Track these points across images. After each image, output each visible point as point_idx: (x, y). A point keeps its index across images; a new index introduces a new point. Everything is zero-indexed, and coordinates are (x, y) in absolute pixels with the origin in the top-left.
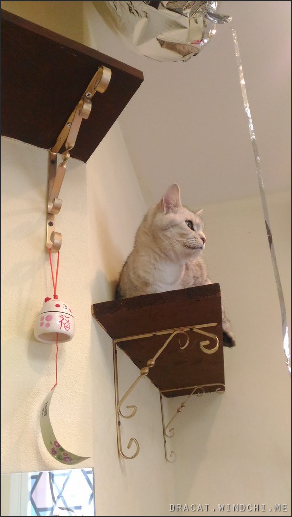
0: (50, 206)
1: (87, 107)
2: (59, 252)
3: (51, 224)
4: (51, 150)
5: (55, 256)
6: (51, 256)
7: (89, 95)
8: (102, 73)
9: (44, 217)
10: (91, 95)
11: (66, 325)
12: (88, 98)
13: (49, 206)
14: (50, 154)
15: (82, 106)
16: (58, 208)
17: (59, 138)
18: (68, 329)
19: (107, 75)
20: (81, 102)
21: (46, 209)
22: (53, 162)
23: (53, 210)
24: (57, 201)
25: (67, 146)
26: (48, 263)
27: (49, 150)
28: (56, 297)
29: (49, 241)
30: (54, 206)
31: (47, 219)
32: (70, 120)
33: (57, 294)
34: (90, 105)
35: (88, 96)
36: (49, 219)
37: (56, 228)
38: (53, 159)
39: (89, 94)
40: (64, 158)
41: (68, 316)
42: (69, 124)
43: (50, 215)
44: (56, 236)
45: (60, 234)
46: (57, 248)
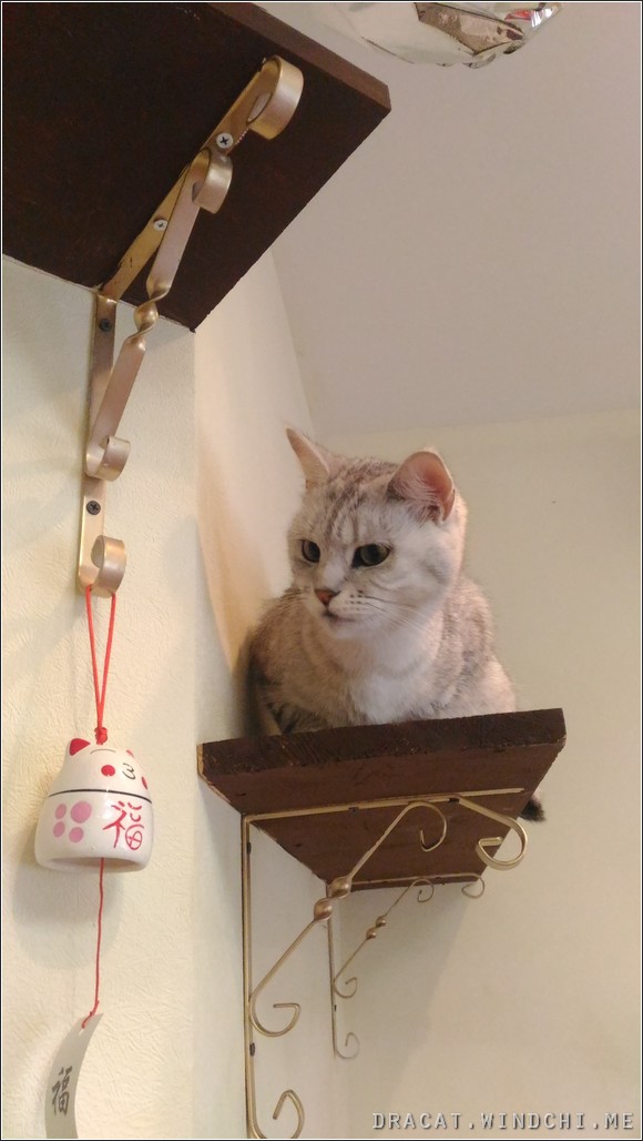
0: (95, 457)
1: (220, 178)
2: (114, 596)
3: (94, 508)
4: (101, 290)
5: (102, 605)
6: (92, 604)
7: (224, 141)
8: (275, 80)
9: (74, 485)
10: (231, 142)
11: (130, 833)
12: (222, 151)
13: (88, 456)
14: (97, 301)
15: (205, 171)
16: (115, 464)
17: (126, 259)
18: (135, 844)
19: (289, 86)
20: (199, 159)
21: (80, 466)
22: (104, 325)
23: (103, 471)
24: (113, 445)
25: (150, 285)
26: (83, 623)
27: (95, 289)
28: (101, 735)
29: (85, 559)
30: (105, 460)
31: (83, 492)
32: (165, 208)
33: (104, 724)
34: (229, 173)
35: (222, 146)
36: (89, 494)
37: (108, 523)
38: (104, 315)
39: (225, 138)
40: (140, 322)
41: (136, 802)
42: (160, 222)
43: (90, 481)
44: (109, 548)
45: (119, 543)
46: (110, 583)
